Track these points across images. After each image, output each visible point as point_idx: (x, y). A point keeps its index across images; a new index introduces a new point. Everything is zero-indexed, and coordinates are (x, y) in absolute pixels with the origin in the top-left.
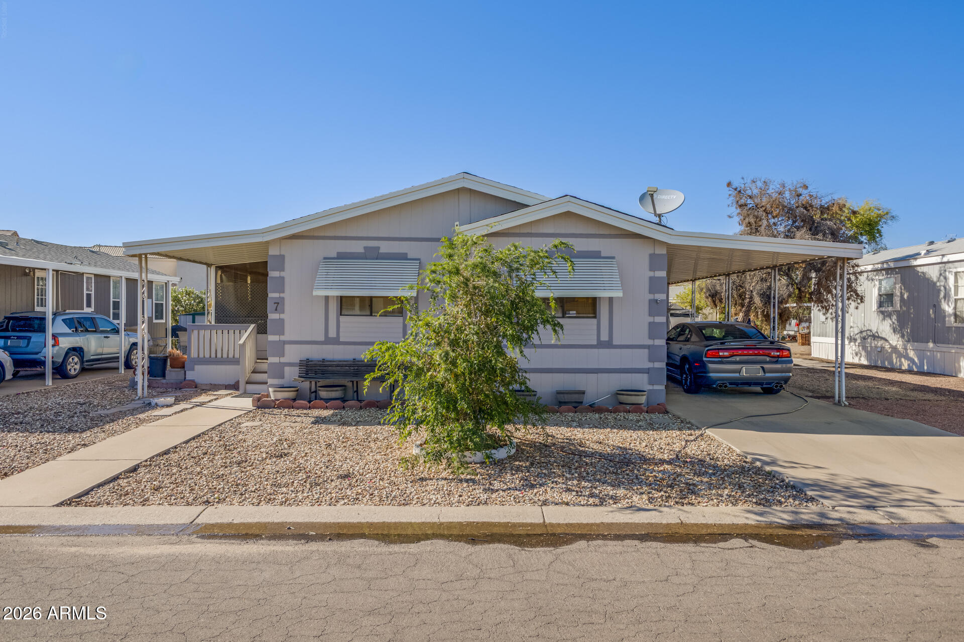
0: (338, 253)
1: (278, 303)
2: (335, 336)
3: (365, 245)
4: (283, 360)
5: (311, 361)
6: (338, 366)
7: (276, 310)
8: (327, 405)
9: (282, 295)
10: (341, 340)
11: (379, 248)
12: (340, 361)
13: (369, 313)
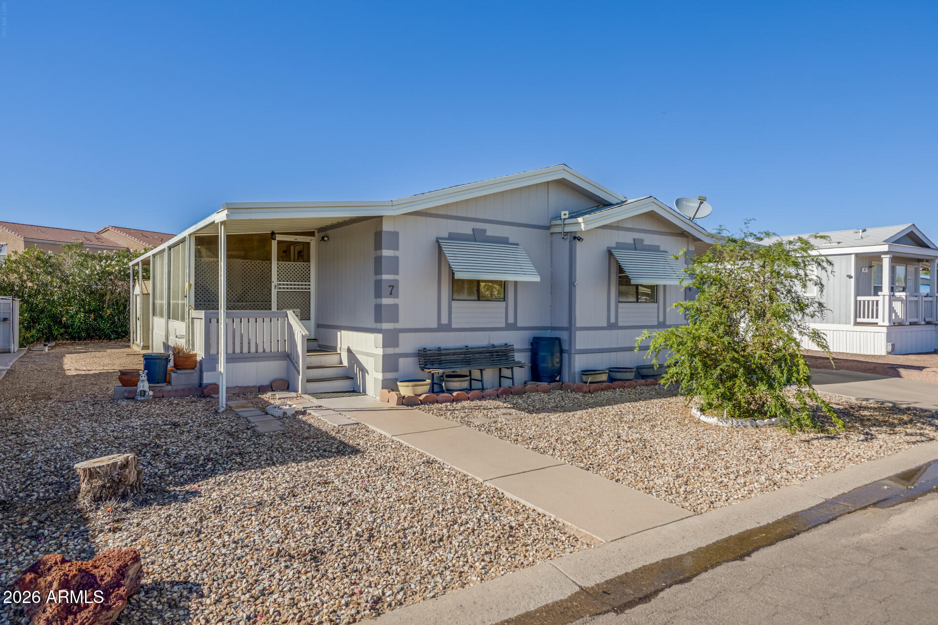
0: (450, 234)
1: (393, 287)
2: (447, 322)
3: (474, 227)
4: (397, 351)
5: (430, 350)
6: (454, 354)
7: (391, 294)
8: (469, 395)
9: (396, 277)
10: (454, 326)
11: (485, 231)
12: (456, 349)
13: (476, 298)
